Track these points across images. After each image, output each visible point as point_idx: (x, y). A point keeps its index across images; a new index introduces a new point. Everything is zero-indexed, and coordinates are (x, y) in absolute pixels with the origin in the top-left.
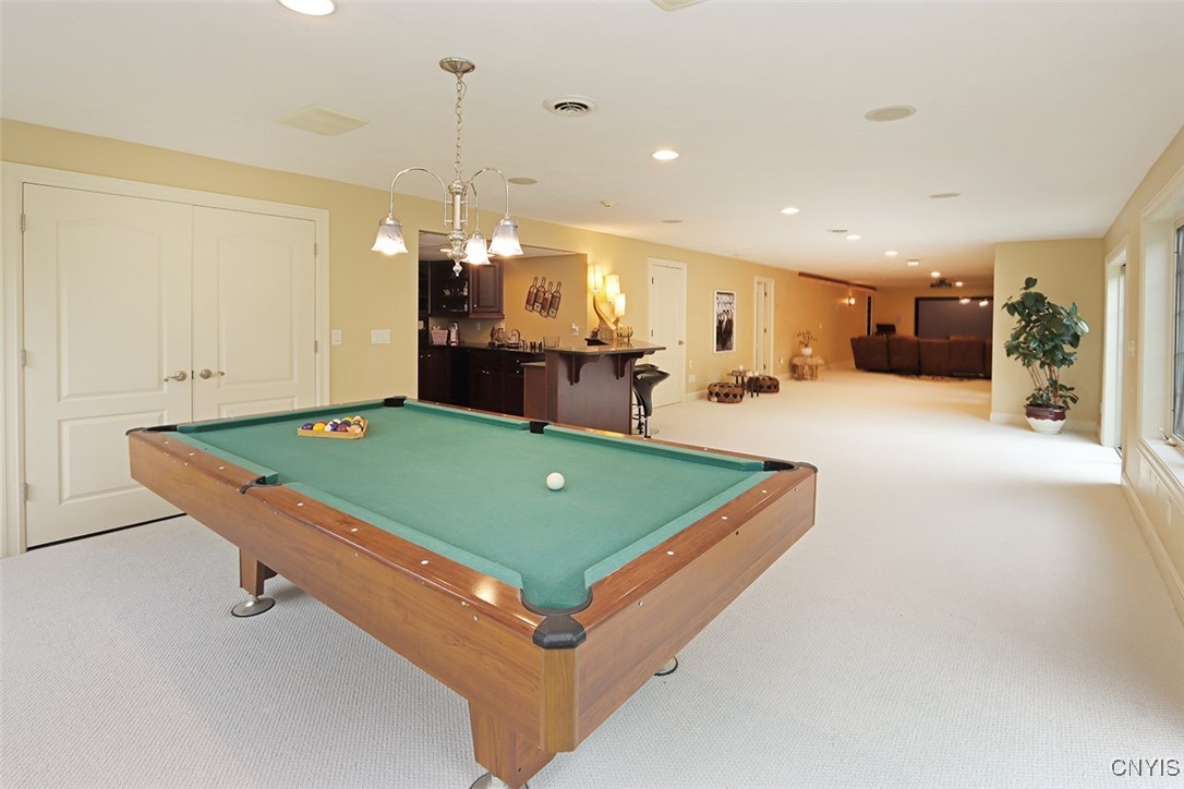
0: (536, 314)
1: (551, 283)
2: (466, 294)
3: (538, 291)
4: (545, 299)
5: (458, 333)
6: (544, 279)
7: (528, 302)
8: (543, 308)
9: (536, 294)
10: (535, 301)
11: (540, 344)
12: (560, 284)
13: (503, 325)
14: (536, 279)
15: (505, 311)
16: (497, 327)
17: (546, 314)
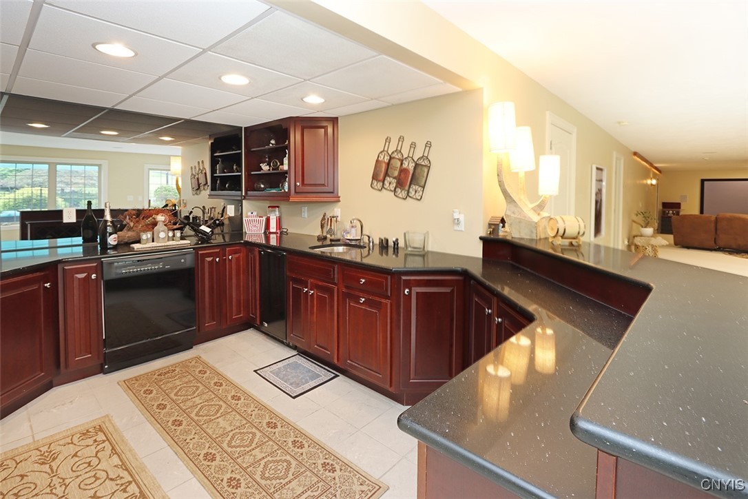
0: (387, 195)
1: (413, 145)
2: (285, 167)
3: (391, 158)
4: (403, 171)
5: (279, 221)
6: (401, 139)
7: (375, 177)
8: (400, 184)
9: (388, 164)
10: (386, 174)
11: (396, 243)
12: (428, 145)
13: (337, 210)
14: (388, 140)
15: (341, 191)
16: (329, 215)
17: (404, 194)
